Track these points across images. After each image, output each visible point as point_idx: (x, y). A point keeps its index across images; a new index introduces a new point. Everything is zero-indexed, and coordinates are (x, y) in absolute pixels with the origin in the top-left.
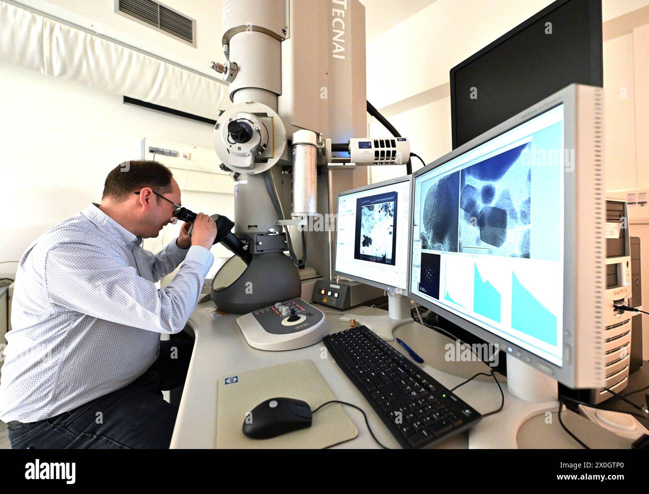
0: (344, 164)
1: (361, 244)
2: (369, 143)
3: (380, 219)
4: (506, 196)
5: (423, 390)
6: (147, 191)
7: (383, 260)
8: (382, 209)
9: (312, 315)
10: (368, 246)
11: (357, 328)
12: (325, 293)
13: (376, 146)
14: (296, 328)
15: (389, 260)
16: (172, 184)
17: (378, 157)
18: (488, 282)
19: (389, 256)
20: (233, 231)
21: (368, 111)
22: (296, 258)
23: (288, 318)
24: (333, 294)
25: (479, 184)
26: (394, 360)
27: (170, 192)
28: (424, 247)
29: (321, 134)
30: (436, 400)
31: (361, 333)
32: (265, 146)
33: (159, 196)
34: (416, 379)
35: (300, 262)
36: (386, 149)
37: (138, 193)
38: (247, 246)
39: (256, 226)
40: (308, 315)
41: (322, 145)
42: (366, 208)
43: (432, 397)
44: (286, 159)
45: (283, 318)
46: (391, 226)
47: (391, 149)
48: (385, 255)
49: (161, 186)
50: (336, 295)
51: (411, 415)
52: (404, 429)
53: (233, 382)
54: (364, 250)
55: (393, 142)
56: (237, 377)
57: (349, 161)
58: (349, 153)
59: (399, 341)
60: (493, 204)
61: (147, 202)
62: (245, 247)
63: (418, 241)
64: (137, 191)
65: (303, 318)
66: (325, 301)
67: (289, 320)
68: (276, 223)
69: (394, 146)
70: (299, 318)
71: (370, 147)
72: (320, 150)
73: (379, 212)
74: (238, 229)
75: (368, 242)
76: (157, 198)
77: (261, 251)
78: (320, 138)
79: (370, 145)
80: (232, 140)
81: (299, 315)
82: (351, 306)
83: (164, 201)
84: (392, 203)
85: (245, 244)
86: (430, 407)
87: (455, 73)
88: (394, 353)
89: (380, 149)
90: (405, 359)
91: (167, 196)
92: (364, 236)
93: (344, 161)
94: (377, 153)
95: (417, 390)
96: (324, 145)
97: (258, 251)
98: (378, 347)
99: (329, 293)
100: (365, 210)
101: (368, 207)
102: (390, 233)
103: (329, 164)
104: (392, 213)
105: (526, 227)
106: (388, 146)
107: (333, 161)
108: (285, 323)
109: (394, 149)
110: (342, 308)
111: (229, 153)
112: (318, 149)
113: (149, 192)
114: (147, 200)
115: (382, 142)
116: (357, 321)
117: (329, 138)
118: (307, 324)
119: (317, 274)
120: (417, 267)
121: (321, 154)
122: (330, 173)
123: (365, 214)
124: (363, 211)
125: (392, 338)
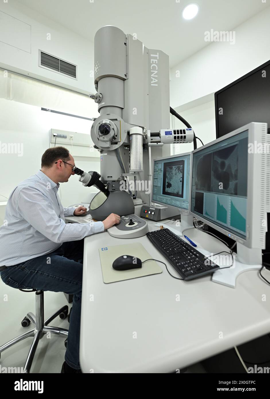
0: (157, 144)
1: (166, 187)
2: (171, 132)
3: (176, 174)
4: (229, 167)
5: (194, 256)
6: (60, 162)
7: (177, 195)
8: (176, 169)
9: (141, 222)
10: (170, 188)
11: (163, 229)
12: (147, 212)
13: (175, 133)
14: (133, 228)
15: (180, 195)
16: (70, 156)
17: (176, 139)
18: (222, 206)
19: (180, 193)
20: (100, 179)
21: (170, 112)
22: (132, 193)
23: (129, 223)
24: (151, 213)
25: (219, 160)
26: (181, 244)
27: (69, 160)
28: (197, 189)
29: (145, 128)
30: (199, 260)
31: (166, 232)
32: (116, 136)
33: (65, 163)
34: (191, 252)
35: (134, 195)
36: (180, 135)
37: (56, 163)
38: (107, 187)
39: (112, 177)
40: (139, 222)
41: (145, 133)
42: (169, 168)
43: (197, 259)
44: (126, 142)
45: (126, 223)
46: (181, 178)
47: (183, 135)
48: (178, 192)
49: (65, 158)
50: (153, 213)
51: (187, 265)
52: (183, 270)
53: (105, 250)
54: (168, 190)
55: (184, 131)
56: (107, 248)
57: (160, 142)
58: (160, 138)
59: (185, 237)
60: (225, 170)
61: (61, 167)
62: (106, 188)
63: (194, 186)
64: (56, 162)
65: (136, 224)
66: (147, 216)
67: (129, 225)
68: (122, 175)
69: (185, 133)
70: (134, 224)
71: (171, 134)
72: (144, 136)
73: (175, 170)
74: (103, 178)
75: (169, 185)
76: (65, 164)
77: (114, 190)
78: (144, 130)
79: (171, 133)
80: (100, 134)
81: (134, 222)
82: (161, 219)
83: (67, 165)
84: (181, 166)
85: (106, 186)
86: (196, 263)
87: (217, 95)
88: (182, 241)
89: (177, 135)
90: (186, 244)
91: (68, 162)
92: (167, 182)
93: (157, 142)
94: (175, 137)
95: (191, 256)
96: (146, 133)
97: (112, 190)
98: (174, 238)
99: (149, 212)
100: (168, 169)
101: (170, 168)
102: (181, 181)
103: (149, 144)
104: (182, 171)
105: (236, 181)
106: (181, 133)
107: (151, 142)
108: (127, 225)
109: (185, 135)
110: (156, 220)
111: (99, 140)
112: (143, 136)
113: (61, 162)
114: (60, 165)
115: (178, 131)
116: (163, 226)
117: (149, 130)
118: (138, 227)
119: (143, 202)
120: (194, 199)
121: (145, 138)
122: (150, 148)
123: (168, 171)
124: (167, 169)
125: (182, 235)
